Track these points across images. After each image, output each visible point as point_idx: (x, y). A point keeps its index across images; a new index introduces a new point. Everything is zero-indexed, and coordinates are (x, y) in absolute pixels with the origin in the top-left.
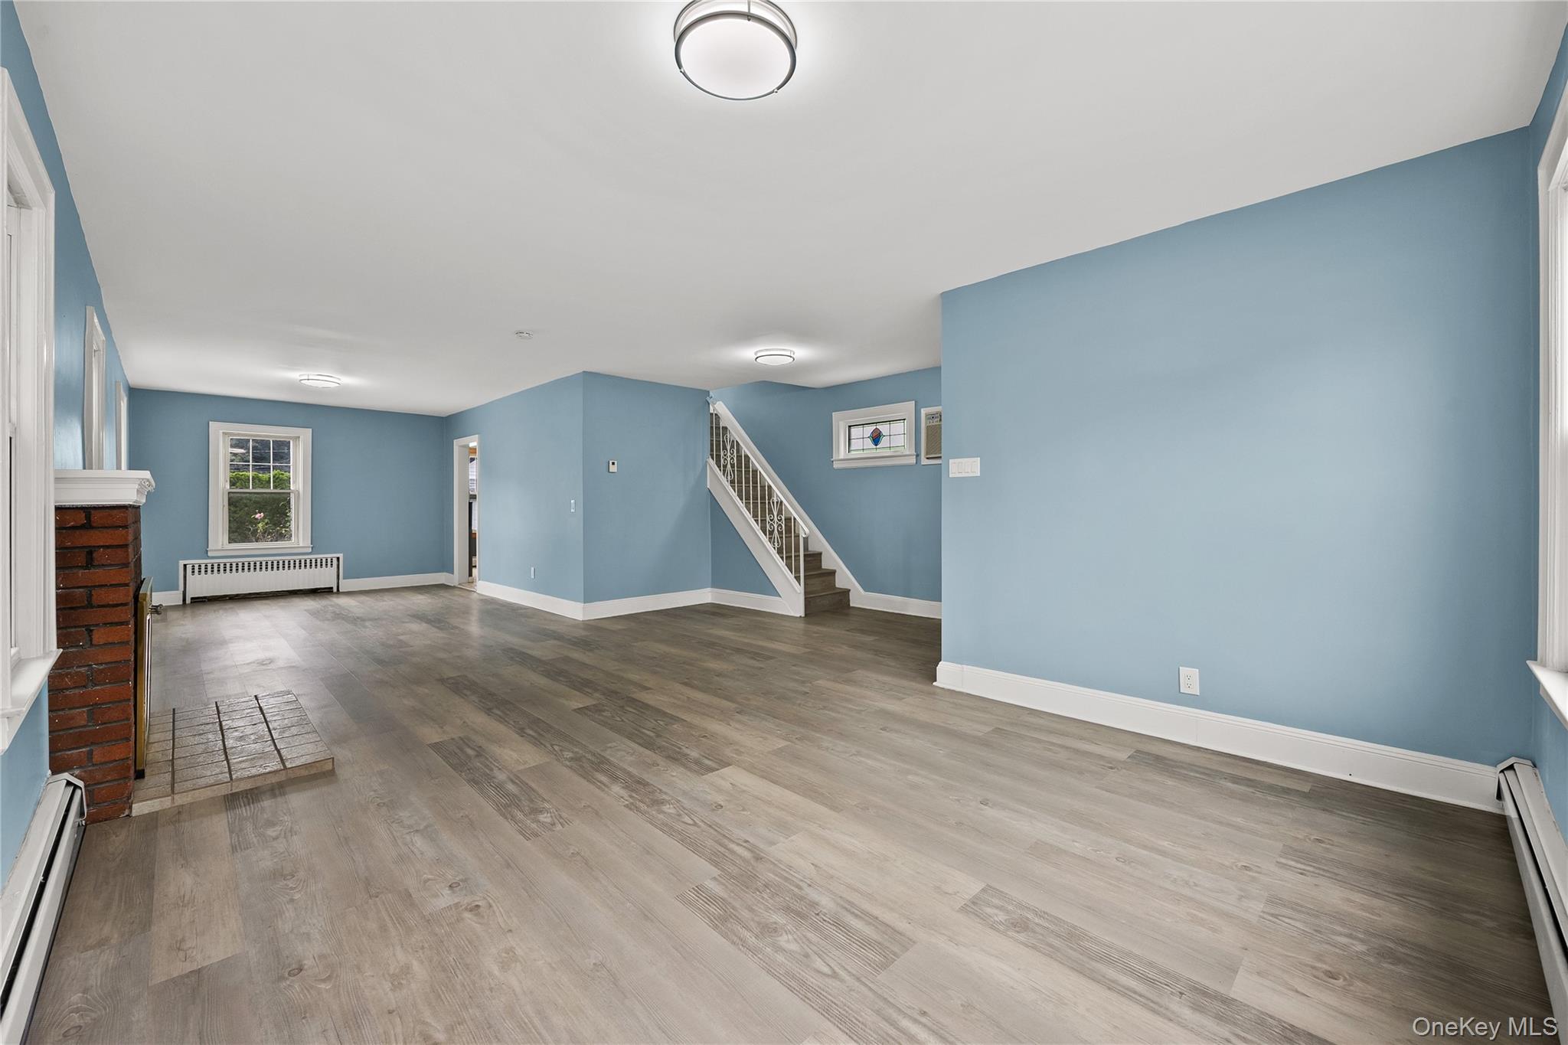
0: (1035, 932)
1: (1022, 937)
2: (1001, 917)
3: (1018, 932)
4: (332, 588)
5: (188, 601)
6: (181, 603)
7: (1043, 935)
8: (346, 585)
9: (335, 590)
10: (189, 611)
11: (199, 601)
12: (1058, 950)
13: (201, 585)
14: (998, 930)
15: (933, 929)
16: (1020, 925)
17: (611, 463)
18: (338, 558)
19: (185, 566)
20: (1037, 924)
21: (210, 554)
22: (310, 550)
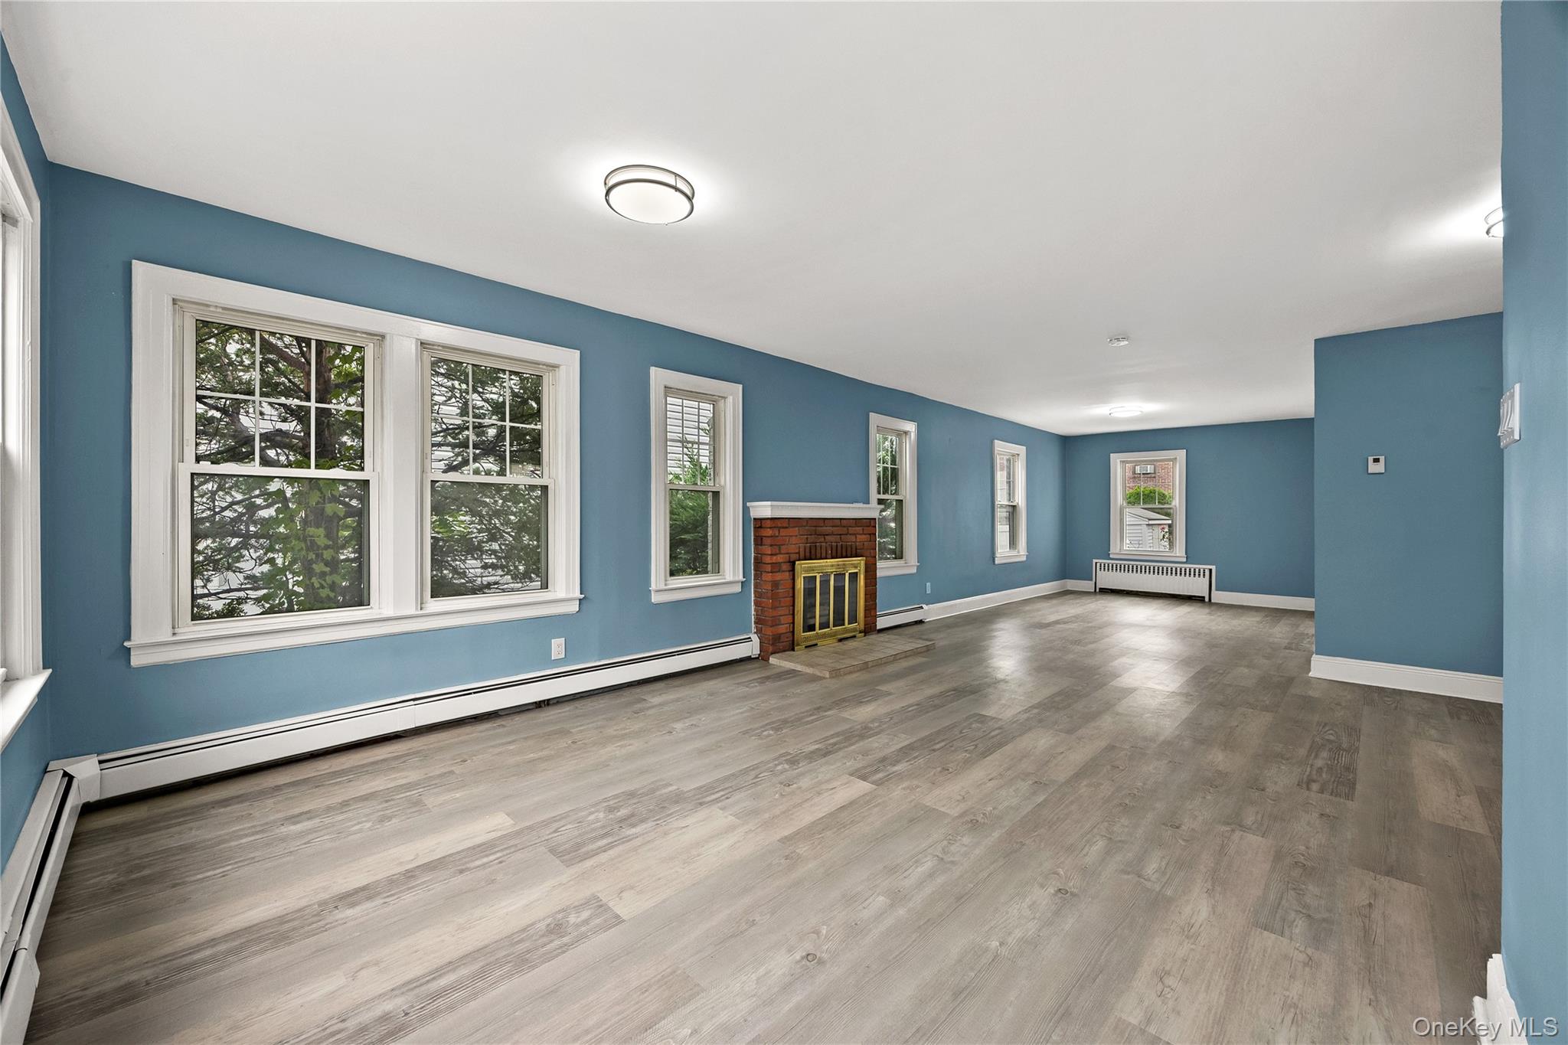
0: (543, 936)
1: (542, 926)
2: (573, 919)
3: (548, 925)
4: (1204, 597)
5: (1098, 590)
6: (1093, 590)
7: (536, 940)
8: (1219, 597)
9: (1207, 599)
10: (1098, 597)
11: (1105, 591)
12: (513, 945)
13: (1107, 579)
14: (559, 912)
15: (577, 877)
16: (556, 928)
17: (1371, 459)
18: (1211, 570)
19: (1096, 563)
20: (551, 941)
21: (1111, 556)
22: (1185, 560)
